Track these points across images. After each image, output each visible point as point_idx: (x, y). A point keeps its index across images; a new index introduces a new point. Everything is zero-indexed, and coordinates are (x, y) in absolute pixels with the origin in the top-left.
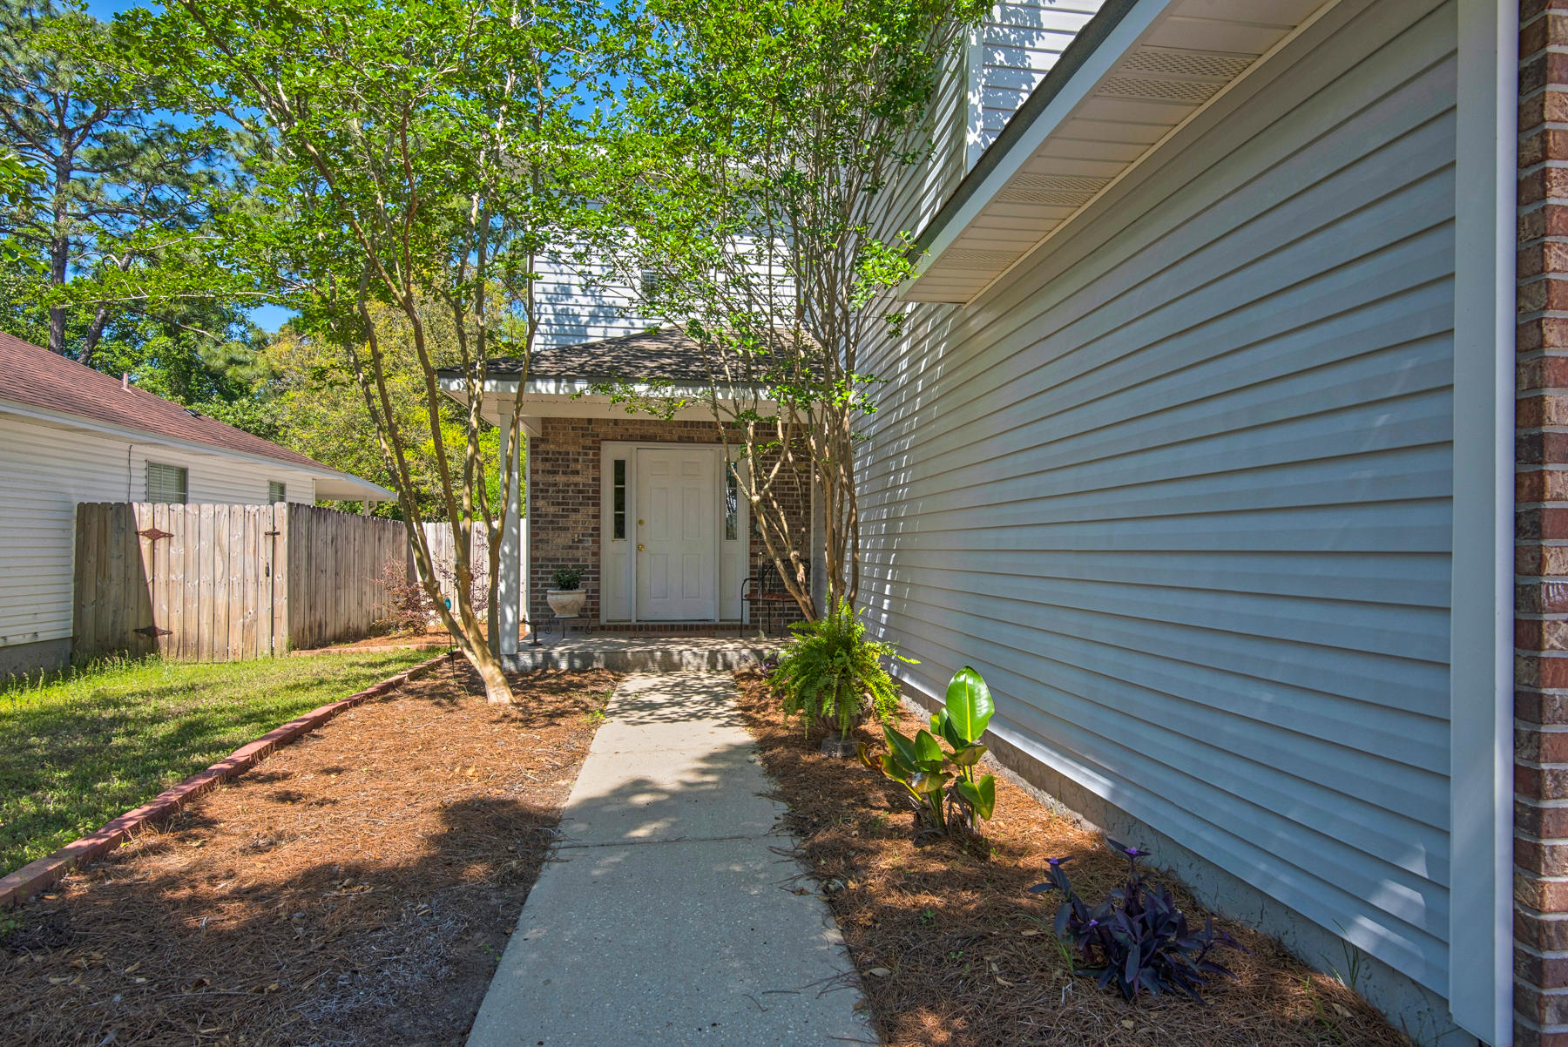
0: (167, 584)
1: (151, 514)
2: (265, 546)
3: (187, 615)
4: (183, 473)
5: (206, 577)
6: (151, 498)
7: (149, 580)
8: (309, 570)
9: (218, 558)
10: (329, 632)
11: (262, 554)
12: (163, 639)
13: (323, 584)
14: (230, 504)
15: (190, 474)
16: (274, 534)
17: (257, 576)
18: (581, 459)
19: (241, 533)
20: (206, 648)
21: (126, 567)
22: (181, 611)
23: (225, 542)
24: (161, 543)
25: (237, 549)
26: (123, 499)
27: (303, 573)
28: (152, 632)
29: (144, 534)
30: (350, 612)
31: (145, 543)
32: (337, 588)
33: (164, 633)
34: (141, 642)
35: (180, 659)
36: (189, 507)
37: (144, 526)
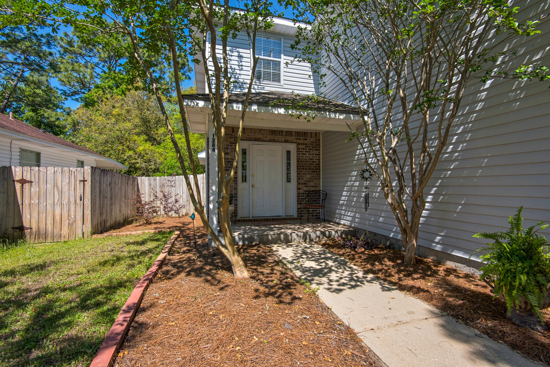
0: (30, 205)
1: (21, 172)
2: (79, 187)
3: (40, 220)
4: (38, 155)
5: (50, 201)
6: (22, 165)
7: (20, 203)
8: (100, 197)
9: (56, 193)
10: (108, 224)
11: (78, 190)
12: (27, 232)
13: (106, 203)
14: (62, 167)
15: (42, 155)
16: (84, 181)
17: (75, 201)
18: (229, 148)
19: (67, 181)
20: (50, 235)
21: (8, 197)
22: (37, 218)
23: (59, 185)
24: (27, 186)
25: (66, 188)
26: (7, 165)
27: (98, 199)
28: (22, 228)
29: (17, 181)
30: (117, 214)
31: (18, 186)
32: (111, 204)
33: (28, 229)
34: (15, 234)
35: (36, 241)
36: (41, 168)
37: (18, 177)
